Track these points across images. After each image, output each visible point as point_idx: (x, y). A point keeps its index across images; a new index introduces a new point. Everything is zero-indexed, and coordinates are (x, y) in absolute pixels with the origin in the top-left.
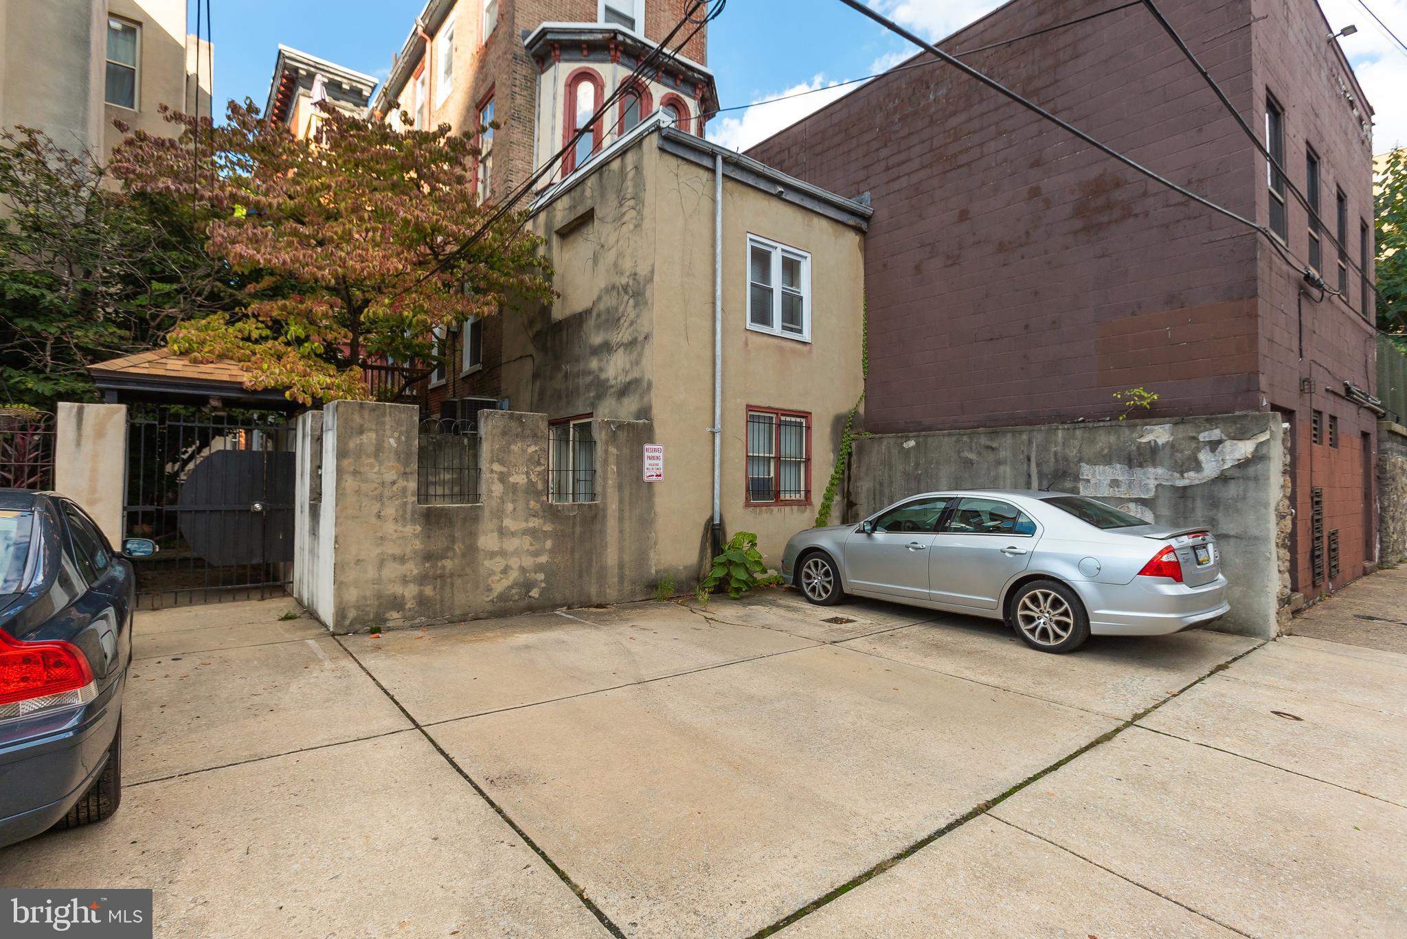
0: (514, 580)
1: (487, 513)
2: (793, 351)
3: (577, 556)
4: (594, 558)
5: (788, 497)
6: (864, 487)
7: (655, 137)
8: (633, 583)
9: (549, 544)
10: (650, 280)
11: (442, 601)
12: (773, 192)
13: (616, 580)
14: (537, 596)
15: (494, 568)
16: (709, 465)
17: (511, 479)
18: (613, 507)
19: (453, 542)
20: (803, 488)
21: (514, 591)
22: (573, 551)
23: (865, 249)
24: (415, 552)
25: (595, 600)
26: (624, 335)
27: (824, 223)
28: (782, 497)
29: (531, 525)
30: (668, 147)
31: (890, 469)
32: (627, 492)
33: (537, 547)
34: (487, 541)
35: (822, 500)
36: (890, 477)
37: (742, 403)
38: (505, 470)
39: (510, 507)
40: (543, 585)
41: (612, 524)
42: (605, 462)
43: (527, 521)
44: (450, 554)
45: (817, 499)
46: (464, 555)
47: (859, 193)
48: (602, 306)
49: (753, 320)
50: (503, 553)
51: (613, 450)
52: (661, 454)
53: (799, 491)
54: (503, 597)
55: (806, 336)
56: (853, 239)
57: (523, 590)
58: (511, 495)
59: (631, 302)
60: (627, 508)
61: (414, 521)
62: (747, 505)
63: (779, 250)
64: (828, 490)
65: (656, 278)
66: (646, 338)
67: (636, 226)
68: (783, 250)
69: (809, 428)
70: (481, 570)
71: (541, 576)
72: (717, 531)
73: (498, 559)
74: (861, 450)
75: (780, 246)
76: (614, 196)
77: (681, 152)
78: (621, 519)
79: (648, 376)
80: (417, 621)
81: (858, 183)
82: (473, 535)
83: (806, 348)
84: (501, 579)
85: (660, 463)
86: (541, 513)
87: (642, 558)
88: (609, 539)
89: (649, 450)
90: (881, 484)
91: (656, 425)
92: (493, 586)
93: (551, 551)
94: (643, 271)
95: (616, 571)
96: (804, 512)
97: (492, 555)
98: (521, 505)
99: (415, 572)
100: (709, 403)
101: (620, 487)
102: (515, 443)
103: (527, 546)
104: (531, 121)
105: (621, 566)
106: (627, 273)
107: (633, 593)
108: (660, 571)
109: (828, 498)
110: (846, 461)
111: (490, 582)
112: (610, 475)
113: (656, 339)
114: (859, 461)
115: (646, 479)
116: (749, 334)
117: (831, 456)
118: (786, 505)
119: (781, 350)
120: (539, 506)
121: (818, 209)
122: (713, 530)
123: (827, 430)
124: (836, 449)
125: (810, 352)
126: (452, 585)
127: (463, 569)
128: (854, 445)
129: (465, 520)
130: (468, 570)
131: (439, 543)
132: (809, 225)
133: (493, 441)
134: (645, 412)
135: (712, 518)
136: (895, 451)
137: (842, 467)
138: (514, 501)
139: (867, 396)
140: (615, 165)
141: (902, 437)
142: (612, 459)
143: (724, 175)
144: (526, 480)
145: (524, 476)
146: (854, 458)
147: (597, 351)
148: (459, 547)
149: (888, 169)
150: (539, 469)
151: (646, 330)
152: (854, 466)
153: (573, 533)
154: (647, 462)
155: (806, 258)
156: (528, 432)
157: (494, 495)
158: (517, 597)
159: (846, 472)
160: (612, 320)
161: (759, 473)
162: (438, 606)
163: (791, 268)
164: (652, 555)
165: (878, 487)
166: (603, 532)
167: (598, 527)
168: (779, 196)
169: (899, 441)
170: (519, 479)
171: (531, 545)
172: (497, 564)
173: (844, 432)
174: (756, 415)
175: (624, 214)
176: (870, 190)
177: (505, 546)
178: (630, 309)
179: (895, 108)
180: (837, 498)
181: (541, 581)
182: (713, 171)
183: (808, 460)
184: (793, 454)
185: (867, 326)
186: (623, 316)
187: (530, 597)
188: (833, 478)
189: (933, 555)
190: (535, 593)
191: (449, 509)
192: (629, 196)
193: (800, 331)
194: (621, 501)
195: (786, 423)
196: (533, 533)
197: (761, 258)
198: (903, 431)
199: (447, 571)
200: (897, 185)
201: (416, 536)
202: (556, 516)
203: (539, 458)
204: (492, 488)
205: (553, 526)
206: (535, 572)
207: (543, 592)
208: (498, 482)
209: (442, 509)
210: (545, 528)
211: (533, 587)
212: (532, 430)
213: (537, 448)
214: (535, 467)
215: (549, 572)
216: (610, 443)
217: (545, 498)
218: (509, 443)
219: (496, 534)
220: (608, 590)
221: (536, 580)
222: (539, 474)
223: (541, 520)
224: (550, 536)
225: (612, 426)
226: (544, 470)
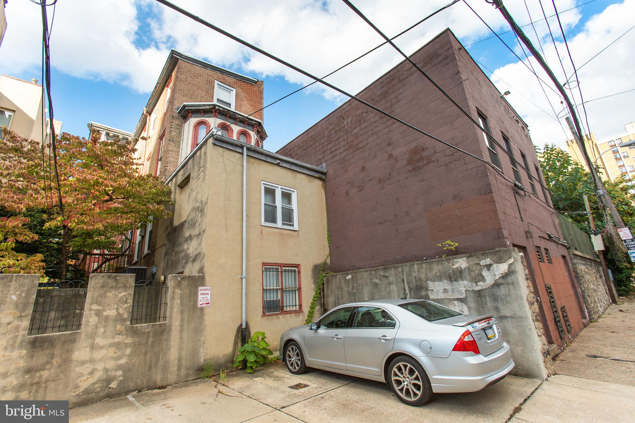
0: (98, 378)
1: (83, 336)
2: (288, 235)
3: (148, 356)
4: (161, 358)
5: (288, 309)
6: (331, 300)
7: (211, 139)
8: (188, 369)
9: (128, 351)
10: (206, 203)
12: (275, 163)
13: (176, 368)
15: (83, 372)
16: (240, 295)
17: (105, 313)
18: (176, 323)
19: (52, 358)
20: (297, 304)
21: (96, 386)
22: (146, 353)
23: (325, 188)
24: (18, 369)
25: (159, 383)
26: (196, 232)
27: (303, 176)
28: (285, 309)
29: (116, 340)
30: (217, 143)
31: (342, 291)
32: (186, 315)
33: (119, 354)
34: (80, 354)
35: (309, 309)
36: (341, 294)
37: (259, 262)
38: (101, 308)
39: (102, 330)
40: (121, 378)
41: (175, 334)
42: (173, 298)
43: (113, 338)
44: (48, 366)
45: (306, 309)
46: (59, 366)
47: (321, 164)
48: (190, 218)
49: (266, 221)
50: (92, 361)
51: (178, 291)
52: (209, 292)
53: (296, 305)
54: (87, 391)
55: (296, 227)
56: (319, 183)
57: (105, 384)
58: (103, 323)
59: (200, 214)
60: (186, 324)
61: (21, 348)
62: (264, 315)
63: (279, 188)
64: (312, 304)
65: (209, 202)
66: (204, 231)
67: (203, 179)
68: (281, 188)
69: (299, 272)
70: (73, 375)
71: (120, 373)
72: (244, 332)
73: (87, 365)
74: (328, 281)
75: (280, 187)
76: (197, 167)
77: (225, 145)
78: (181, 330)
79: (204, 251)
81: (320, 160)
82: (70, 351)
83: (296, 233)
84: (88, 378)
85: (209, 297)
86: (124, 332)
87: (195, 353)
88: (172, 344)
89: (201, 290)
90: (338, 299)
91: (207, 276)
92: (80, 384)
93: (129, 356)
94: (204, 200)
95: (176, 363)
96: (298, 316)
97: (83, 363)
98: (110, 328)
99: (15, 383)
100: (240, 263)
101: (182, 312)
102: (110, 291)
103: (111, 354)
104: (179, 142)
105: (180, 359)
106: (199, 201)
107: (187, 375)
108: (207, 360)
109: (312, 308)
110: (322, 288)
111: (78, 382)
112: (175, 305)
113: (207, 232)
114: (328, 287)
115: (199, 306)
116: (263, 228)
117: (313, 286)
118: (287, 314)
119: (282, 235)
120: (123, 328)
121: (299, 170)
122: (242, 331)
123: (310, 273)
124: (315, 282)
125: (298, 235)
126: (46, 388)
127: (57, 376)
128: (324, 279)
129: (64, 342)
130: (62, 376)
131: (41, 358)
132: (295, 177)
133: (94, 291)
134: (201, 270)
135: (241, 325)
136: (343, 281)
137: (319, 291)
138: (105, 327)
139: (331, 254)
140: (198, 154)
141: (345, 274)
142: (177, 296)
143: (247, 155)
144: (116, 313)
145: (115, 311)
146: (325, 286)
147: (186, 240)
148: (56, 361)
149: (331, 153)
150: (126, 305)
151: (204, 227)
152: (325, 290)
153: (147, 342)
154: (200, 297)
155: (294, 192)
156: (120, 285)
157: (90, 324)
158: (98, 390)
159: (322, 294)
160: (193, 224)
161: (272, 297)
163: (287, 196)
164: (201, 350)
165: (337, 300)
166: (168, 340)
167: (165, 337)
168: (278, 165)
169: (344, 276)
170: (111, 312)
171: (115, 353)
172: (86, 369)
173: (319, 273)
174: (267, 267)
175: (199, 174)
176: (325, 162)
177: (94, 356)
178: (199, 218)
179: (332, 129)
180: (318, 307)
181: (120, 376)
182: (242, 154)
183: (300, 289)
184: (290, 286)
185: (328, 222)
186: (196, 222)
187: (109, 388)
188: (314, 297)
189: (345, 342)
190: (114, 385)
191: (53, 337)
192: (202, 166)
193: (293, 225)
194: (182, 320)
195: (285, 271)
196: (117, 345)
197: (270, 192)
198: (345, 270)
199: (43, 378)
200: (335, 159)
201: (21, 358)
202: (135, 332)
203: (127, 300)
204: (90, 320)
205: (133, 339)
206: (116, 371)
207: (120, 384)
208: (95, 316)
209: (48, 337)
210: (126, 341)
211: (113, 381)
212: (123, 283)
213: (126, 294)
214: (123, 305)
215: (127, 369)
216: (176, 288)
217: (129, 323)
218: (106, 292)
219: (88, 349)
220: (169, 376)
221: (116, 376)
222: (126, 308)
223: (124, 337)
224: (130, 346)
225: (178, 278)
226: (130, 306)
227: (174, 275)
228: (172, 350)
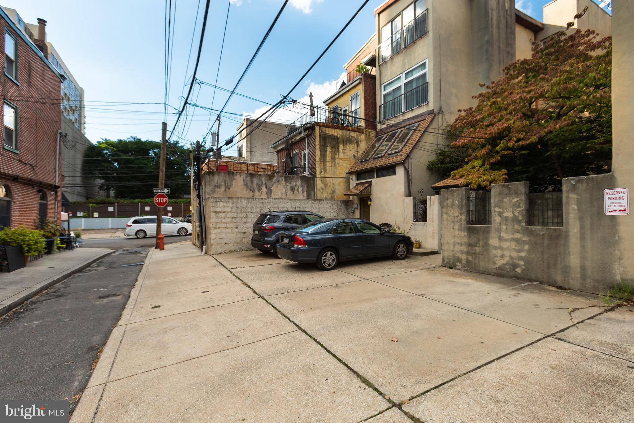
0: (507, 261)
1: (493, 229)
3: (546, 256)
4: (559, 261)
8: (596, 281)
9: (526, 247)
11: (475, 263)
13: (579, 276)
14: (520, 272)
15: (497, 254)
17: (504, 215)
18: (575, 230)
19: (479, 240)
21: (507, 267)
22: (543, 253)
24: (465, 242)
25: (560, 284)
29: (516, 236)
32: (588, 222)
33: (520, 248)
34: (494, 241)
38: (501, 210)
39: (504, 227)
40: (523, 267)
42: (568, 203)
43: (513, 234)
44: (478, 245)
46: (483, 246)
50: (501, 248)
51: (572, 196)
52: (625, 195)
54: (501, 268)
57: (512, 267)
58: (504, 222)
60: (588, 232)
61: (464, 231)
70: (491, 254)
71: (522, 263)
73: (499, 250)
78: (582, 238)
80: (466, 269)
82: (487, 239)
84: (500, 260)
85: (624, 202)
86: (521, 231)
87: (605, 266)
88: (571, 250)
89: (609, 193)
91: (616, 176)
92: (497, 262)
93: (528, 251)
95: (579, 271)
97: (496, 248)
98: (510, 227)
99: (465, 250)
101: (581, 219)
102: (506, 198)
103: (513, 247)
105: (583, 269)
111: (495, 260)
112: (571, 211)
115: (607, 213)
120: (520, 228)
126: (479, 258)
127: (483, 252)
129: (484, 232)
130: (485, 253)
131: (473, 240)
133: (495, 198)
138: (506, 225)
142: (573, 201)
144: (512, 215)
145: (511, 213)
148: (481, 243)
150: (519, 209)
153: (543, 243)
154: (608, 202)
156: (512, 192)
157: (497, 222)
158: (508, 270)
162: (473, 265)
164: (616, 267)
166: (566, 245)
167: (562, 242)
170: (509, 214)
171: (516, 246)
172: (498, 253)
177: (502, 245)
181: (522, 265)
187: (516, 271)
190: (519, 270)
191: (477, 227)
194: (582, 227)
196: (517, 240)
199: (477, 252)
201: (465, 236)
202: (531, 233)
203: (519, 204)
204: (496, 219)
205: (529, 238)
206: (519, 260)
207: (523, 271)
208: (498, 216)
209: (475, 227)
210: (524, 239)
211: (518, 267)
212: (514, 191)
213: (518, 199)
214: (517, 208)
215: (528, 262)
216: (570, 192)
217: (524, 224)
218: (503, 198)
219: (497, 239)
220: (571, 281)
221: (519, 264)
222: (520, 212)
223: (522, 235)
224: (527, 244)
225: (572, 182)
226: (523, 210)
227: (566, 178)
228: (572, 257)
